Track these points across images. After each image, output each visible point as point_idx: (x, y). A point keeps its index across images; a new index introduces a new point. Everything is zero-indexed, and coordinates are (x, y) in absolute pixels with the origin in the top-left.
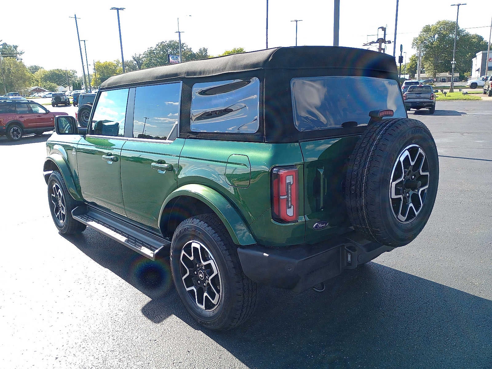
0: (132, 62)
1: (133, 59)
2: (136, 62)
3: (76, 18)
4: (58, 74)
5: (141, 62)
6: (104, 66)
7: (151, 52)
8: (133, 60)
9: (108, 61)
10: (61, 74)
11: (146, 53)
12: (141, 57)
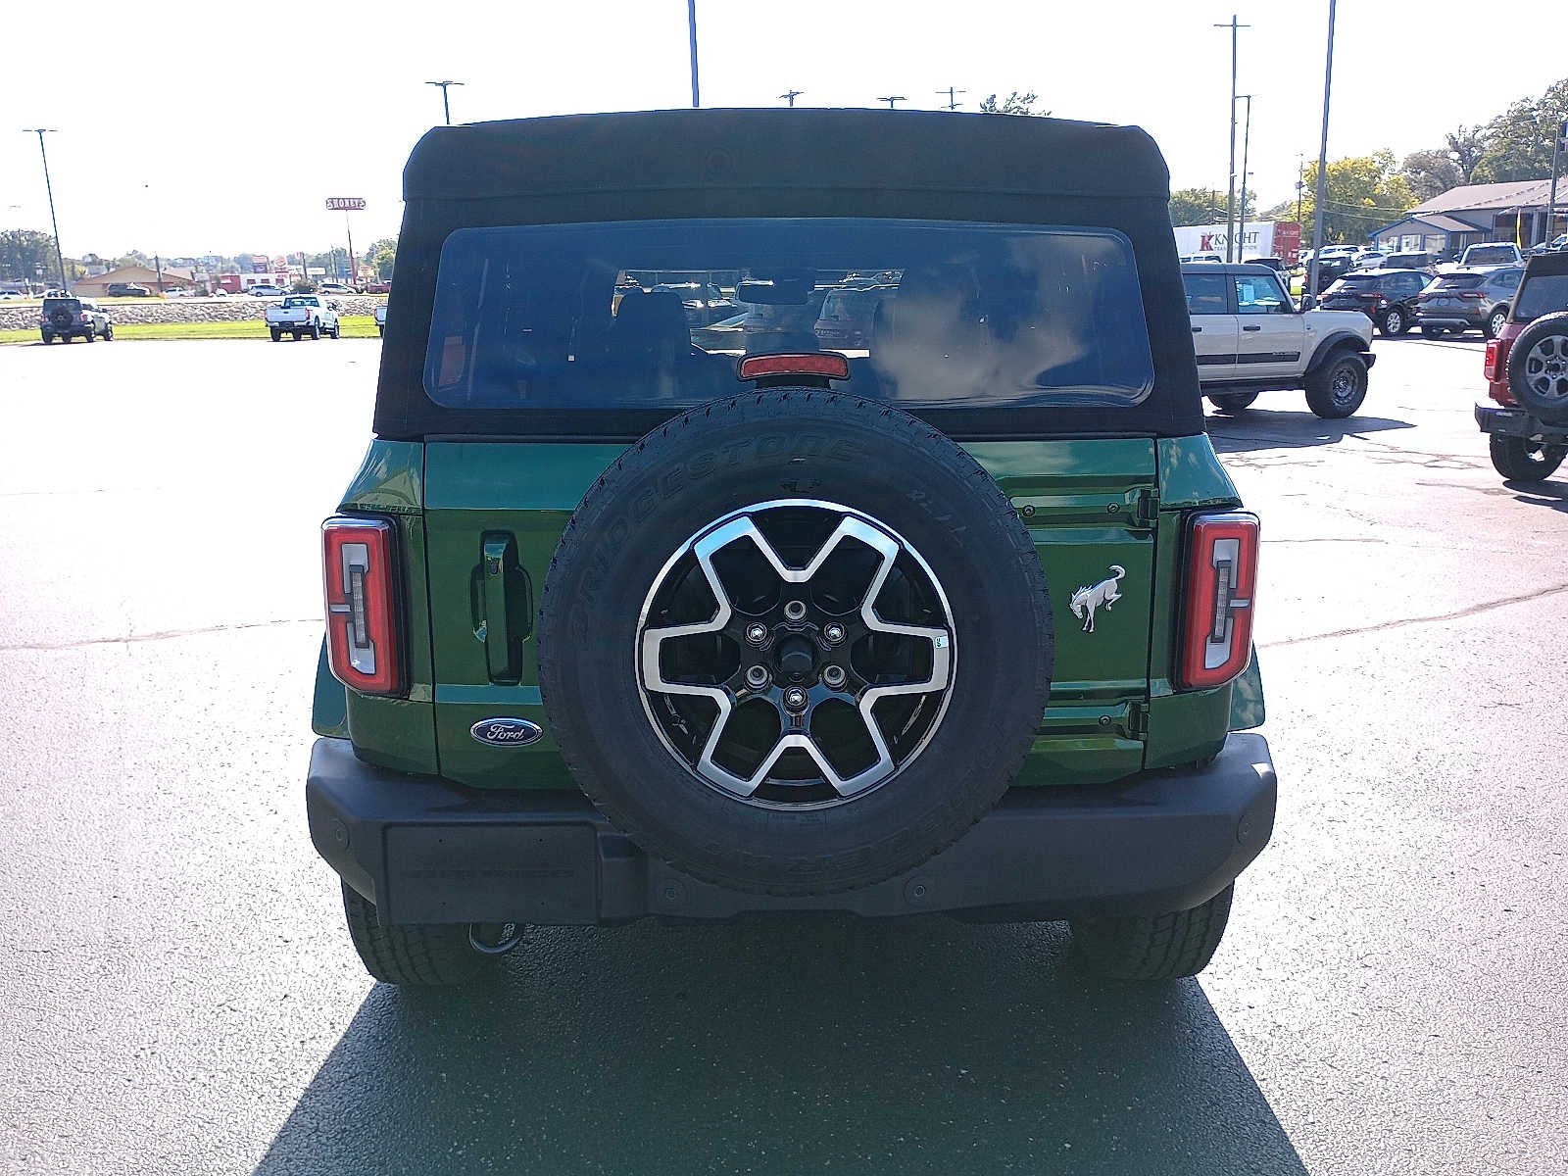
0: (1444, 155)
1: (1450, 144)
2: (1455, 156)
3: (1234, 26)
4: (1193, 206)
5: (1476, 152)
6: (1334, 173)
7: (1522, 116)
8: (1449, 147)
9: (1353, 157)
10: (1199, 206)
11: (1499, 120)
12: (1478, 136)
